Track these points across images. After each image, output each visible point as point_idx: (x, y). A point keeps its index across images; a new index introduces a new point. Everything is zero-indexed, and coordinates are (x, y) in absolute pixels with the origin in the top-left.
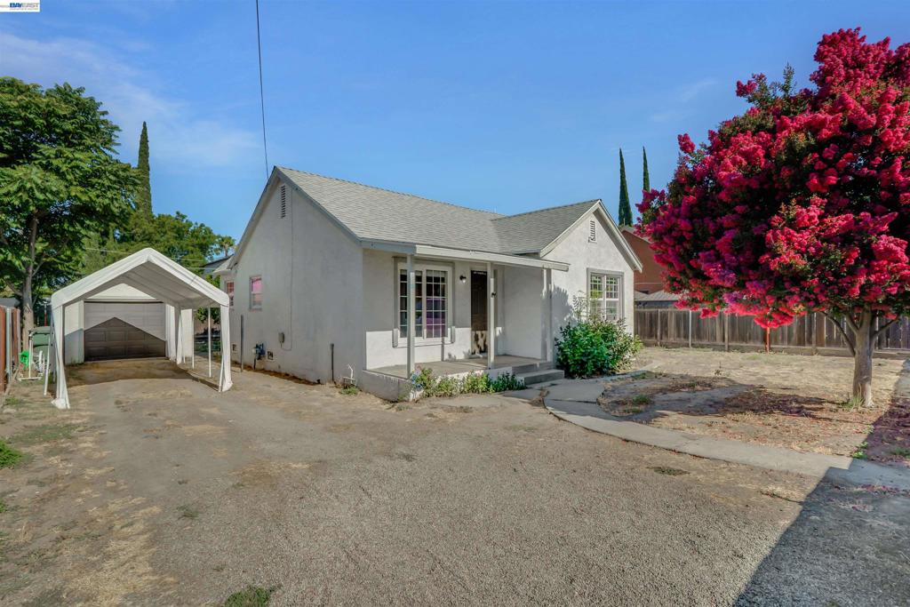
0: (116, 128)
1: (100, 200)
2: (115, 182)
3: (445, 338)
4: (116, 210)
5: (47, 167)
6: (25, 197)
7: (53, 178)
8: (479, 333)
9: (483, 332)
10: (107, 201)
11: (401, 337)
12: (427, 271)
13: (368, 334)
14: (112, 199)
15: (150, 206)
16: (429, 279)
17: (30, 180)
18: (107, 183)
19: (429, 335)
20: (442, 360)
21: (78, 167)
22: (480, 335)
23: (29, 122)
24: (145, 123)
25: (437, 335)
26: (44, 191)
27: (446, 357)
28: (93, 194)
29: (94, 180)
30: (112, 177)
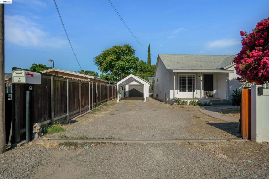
0: (135, 50)
1: (131, 65)
2: (134, 61)
3: (194, 93)
4: (134, 67)
5: (122, 60)
6: (119, 66)
7: (123, 62)
8: (208, 92)
9: (209, 92)
10: (132, 65)
11: (180, 91)
12: (188, 75)
13: (170, 91)
14: (133, 65)
15: (151, 63)
16: (188, 77)
17: (120, 63)
18: (132, 61)
19: (188, 91)
20: (193, 98)
21: (127, 59)
22: (208, 93)
23: (120, 53)
24: (149, 44)
25: (191, 91)
26: (121, 65)
27: (194, 97)
28: (130, 64)
29: (130, 61)
30: (133, 60)
